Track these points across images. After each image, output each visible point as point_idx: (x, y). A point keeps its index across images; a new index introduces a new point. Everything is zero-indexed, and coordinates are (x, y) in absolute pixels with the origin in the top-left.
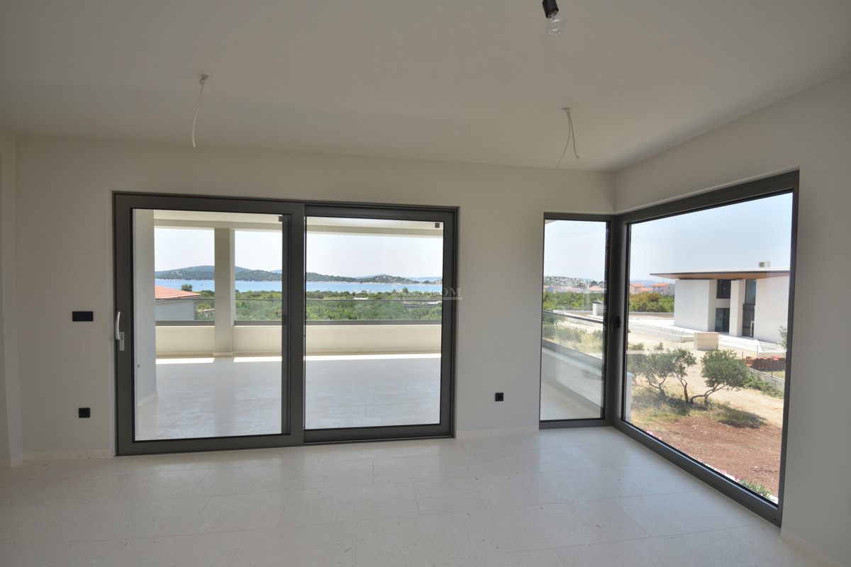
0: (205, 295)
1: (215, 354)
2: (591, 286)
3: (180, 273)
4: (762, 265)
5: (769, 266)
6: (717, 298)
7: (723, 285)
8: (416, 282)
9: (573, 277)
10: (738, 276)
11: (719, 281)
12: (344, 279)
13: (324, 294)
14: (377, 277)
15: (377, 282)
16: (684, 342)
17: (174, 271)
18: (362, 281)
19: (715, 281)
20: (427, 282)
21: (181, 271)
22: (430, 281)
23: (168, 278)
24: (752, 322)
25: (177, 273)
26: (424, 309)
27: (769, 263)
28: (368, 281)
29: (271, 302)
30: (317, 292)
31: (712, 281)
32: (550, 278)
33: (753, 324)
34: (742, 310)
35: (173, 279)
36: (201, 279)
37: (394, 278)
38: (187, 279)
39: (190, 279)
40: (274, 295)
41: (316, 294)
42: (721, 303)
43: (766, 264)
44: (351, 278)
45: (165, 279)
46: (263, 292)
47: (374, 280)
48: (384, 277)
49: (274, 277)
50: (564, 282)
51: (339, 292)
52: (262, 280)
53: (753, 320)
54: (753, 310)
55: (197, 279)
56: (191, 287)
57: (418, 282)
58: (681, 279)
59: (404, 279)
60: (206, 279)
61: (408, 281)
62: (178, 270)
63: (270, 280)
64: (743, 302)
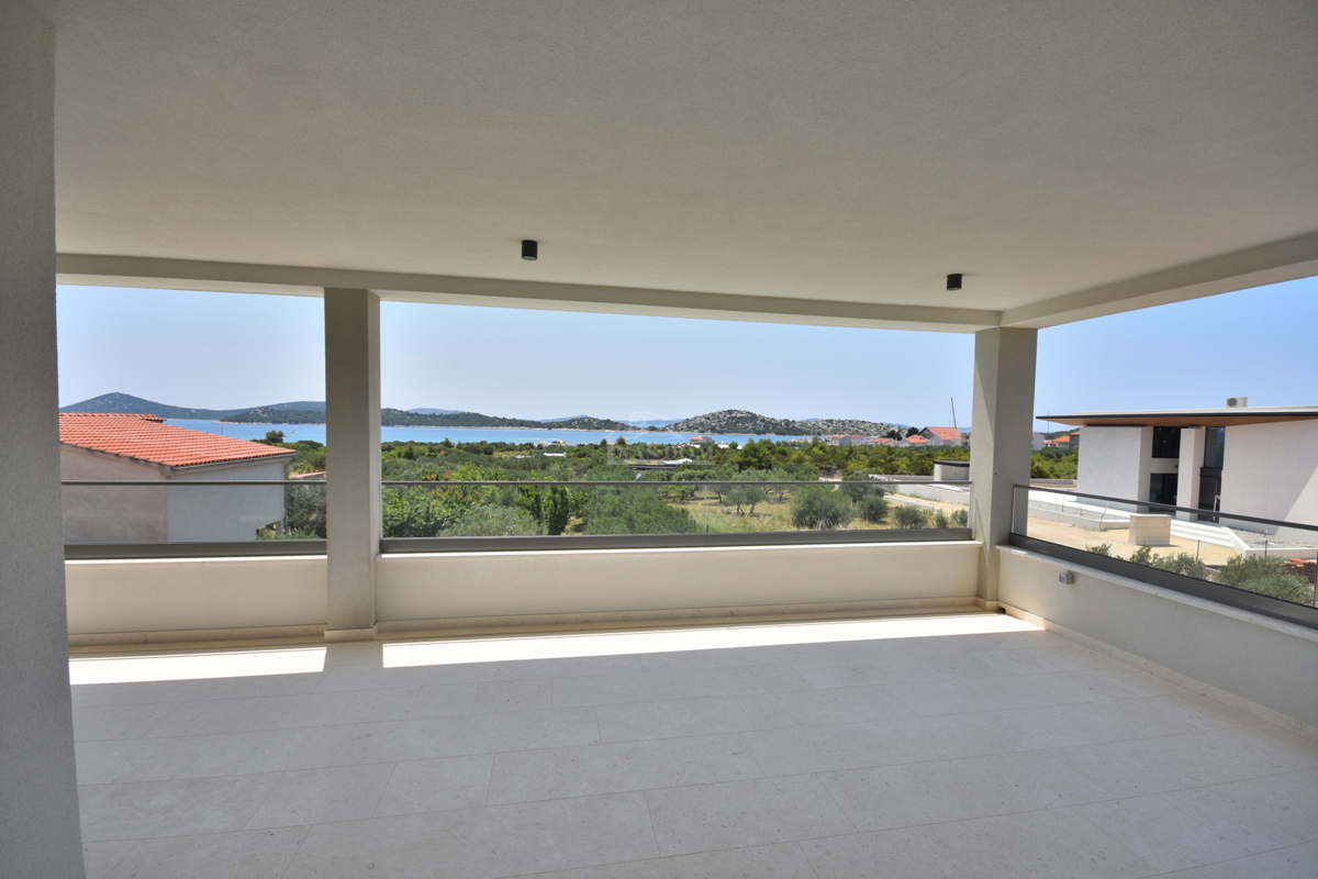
0: (304, 449)
1: (328, 634)
2: (908, 436)
3: (264, 412)
4: (1232, 402)
5: (1245, 405)
6: (1153, 456)
7: (1164, 435)
8: (635, 428)
9: (878, 422)
10: (1193, 420)
11: (1156, 429)
12: (522, 423)
13: (494, 447)
14: (574, 420)
15: (575, 427)
16: (1105, 530)
17: (255, 410)
18: (550, 425)
19: (1151, 429)
20: (653, 429)
21: (266, 409)
22: (657, 426)
23: (245, 421)
24: (1216, 497)
25: (260, 412)
26: (661, 472)
27: (1245, 399)
28: (560, 427)
29: (412, 461)
30: (482, 443)
31: (1145, 428)
32: (843, 423)
33: (1218, 501)
34: (1199, 478)
35: (253, 421)
36: (296, 423)
37: (601, 421)
38: (274, 422)
39: (280, 422)
40: (415, 449)
41: (482, 447)
42: (1161, 466)
43: (1239, 402)
44: (533, 422)
45: (239, 421)
46: (397, 443)
47: (569, 424)
48: (586, 420)
49: (413, 420)
50: (865, 430)
51: (517, 444)
52: (393, 425)
53: (1219, 494)
54: (1219, 478)
55: (291, 422)
56: (281, 435)
57: (639, 429)
58: (1089, 425)
59: (616, 423)
60: (305, 422)
61: (624, 427)
62: (261, 408)
63: (407, 425)
64: (1201, 464)
